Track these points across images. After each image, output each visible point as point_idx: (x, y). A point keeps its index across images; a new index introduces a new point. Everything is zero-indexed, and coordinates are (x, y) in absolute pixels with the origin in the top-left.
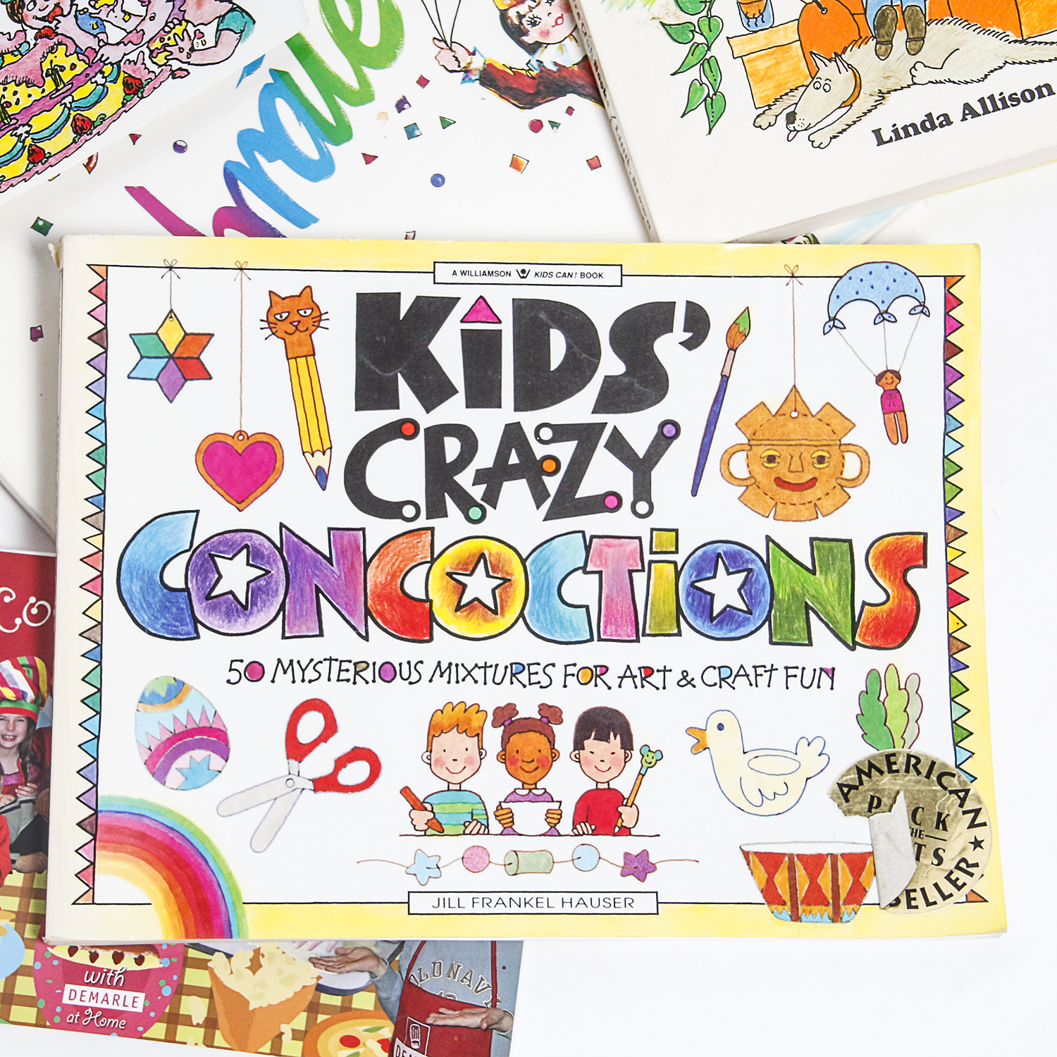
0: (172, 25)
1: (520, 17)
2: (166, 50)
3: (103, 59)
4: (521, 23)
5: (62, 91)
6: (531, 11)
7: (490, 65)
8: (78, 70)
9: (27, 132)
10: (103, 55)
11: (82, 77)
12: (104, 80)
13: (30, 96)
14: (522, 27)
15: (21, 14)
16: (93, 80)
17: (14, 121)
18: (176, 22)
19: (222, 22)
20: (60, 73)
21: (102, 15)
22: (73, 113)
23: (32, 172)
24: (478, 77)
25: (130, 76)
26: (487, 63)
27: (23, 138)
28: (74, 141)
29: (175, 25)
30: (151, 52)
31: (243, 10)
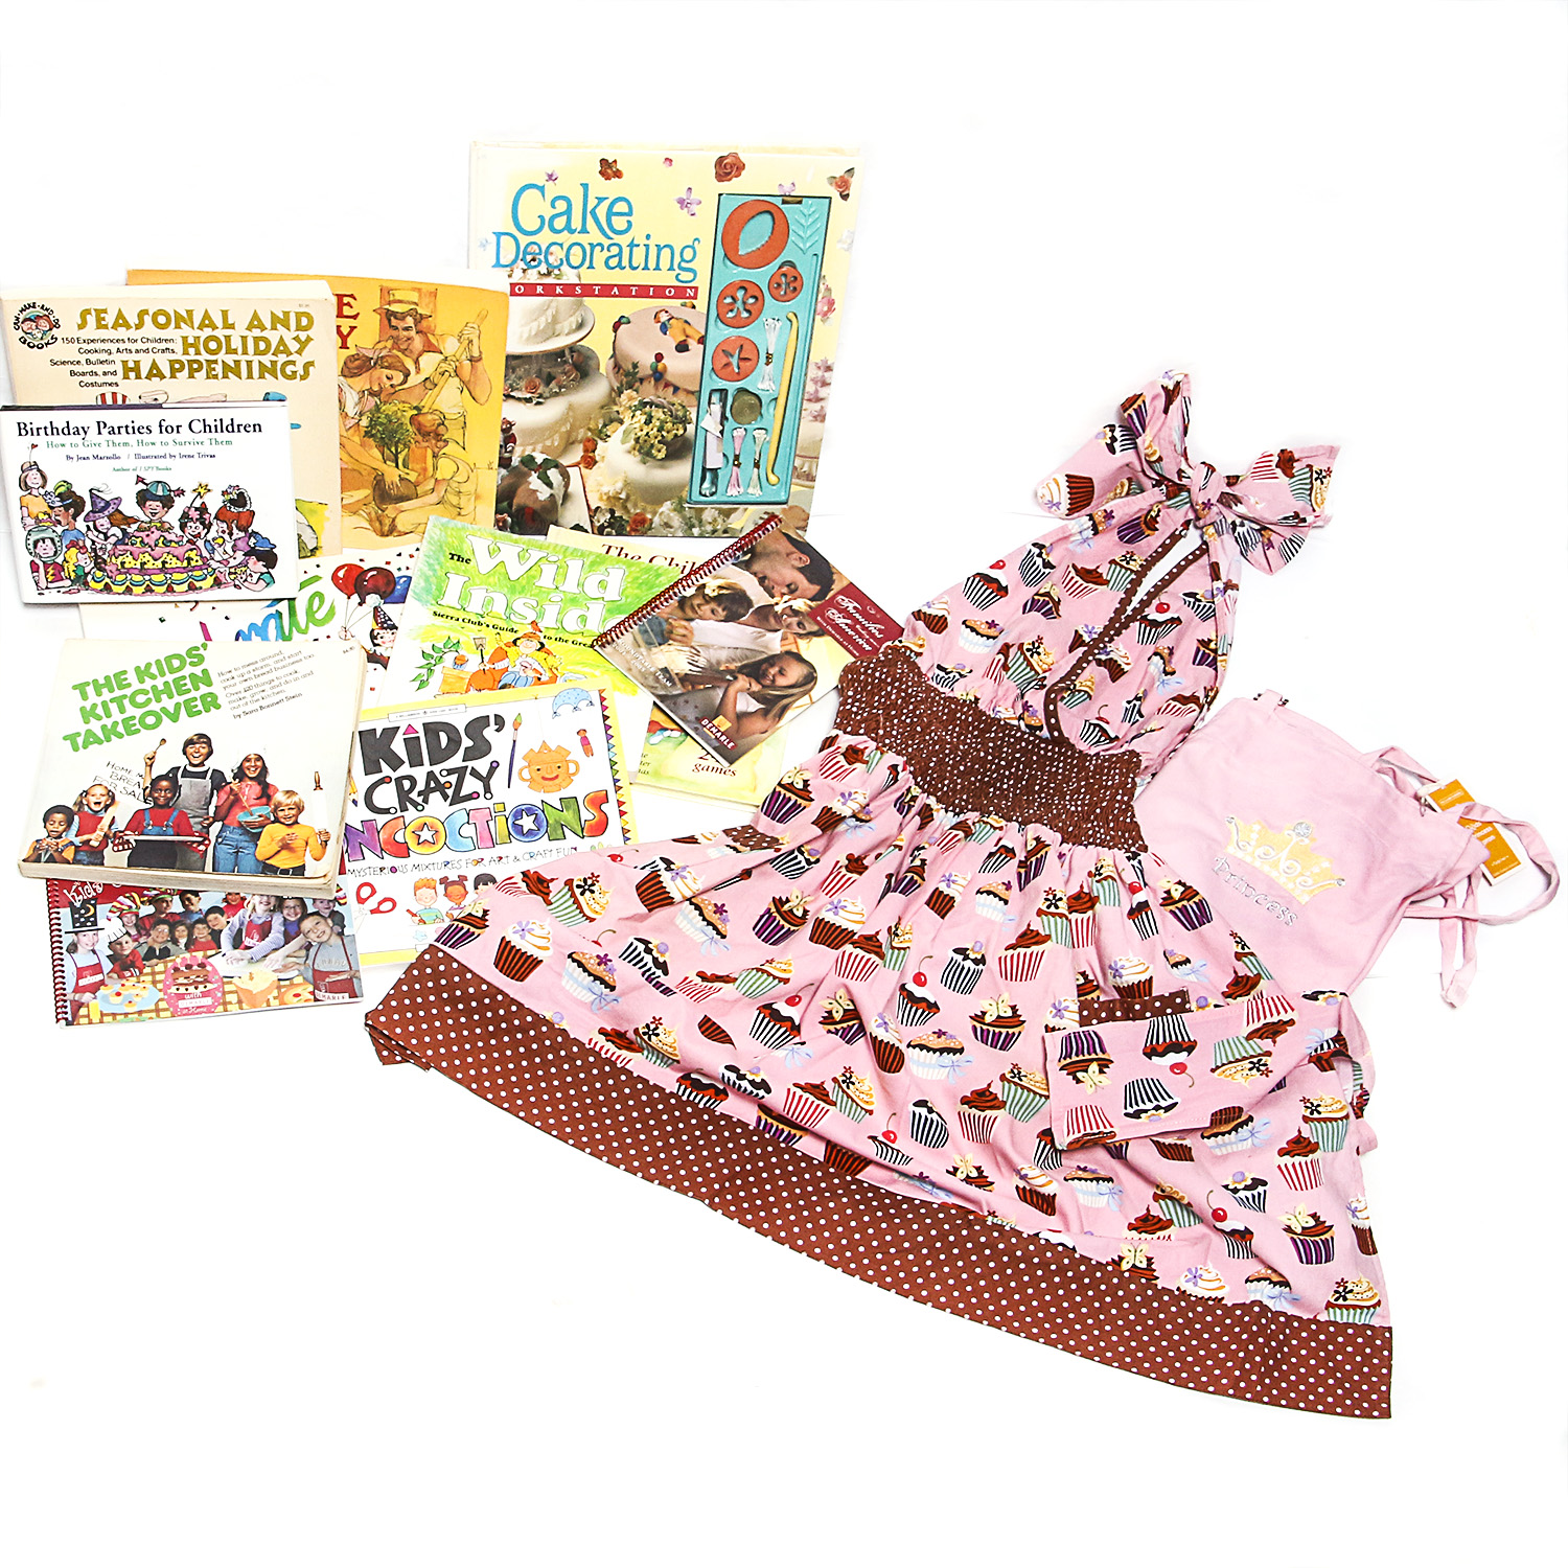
0: (241, 566)
1: (378, 634)
2: (235, 574)
4: (377, 637)
5: (189, 569)
6: (384, 634)
8: (198, 564)
9: (170, 578)
10: (210, 563)
11: (199, 567)
12: (207, 573)
13: (176, 564)
15: (185, 529)
16: (203, 571)
17: (166, 570)
18: (243, 565)
19: (262, 575)
20: (191, 561)
21: (216, 547)
22: (190, 580)
23: (166, 594)
25: (218, 577)
30: (230, 572)
31: (271, 575)
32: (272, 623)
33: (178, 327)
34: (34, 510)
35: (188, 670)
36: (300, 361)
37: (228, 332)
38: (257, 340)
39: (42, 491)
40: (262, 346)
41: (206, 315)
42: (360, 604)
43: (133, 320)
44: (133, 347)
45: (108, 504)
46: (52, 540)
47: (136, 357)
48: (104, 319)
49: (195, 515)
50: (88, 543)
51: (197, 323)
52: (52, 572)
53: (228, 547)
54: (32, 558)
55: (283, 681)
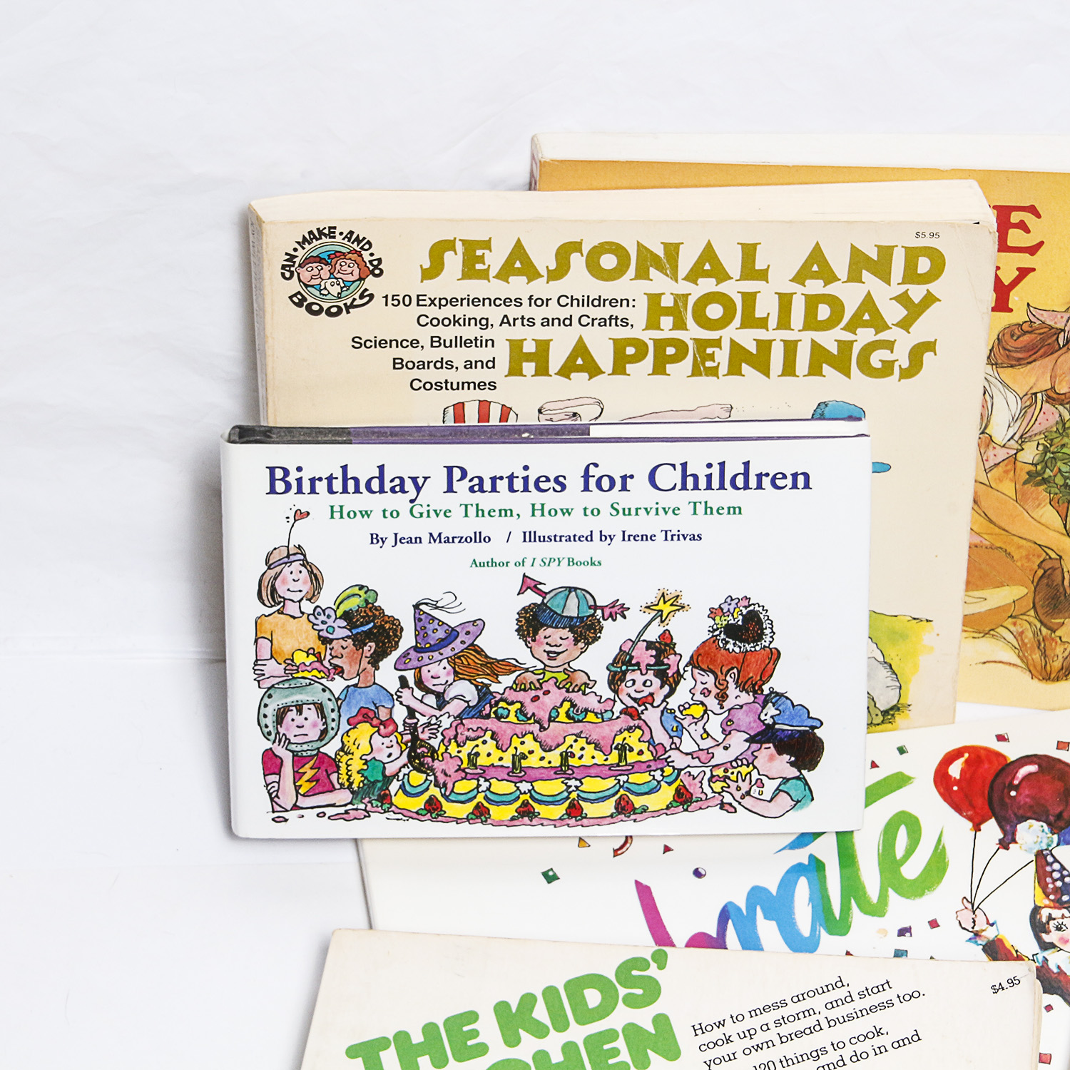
0: (740, 763)
1: (1050, 918)
2: (725, 781)
3: (669, 760)
4: (1048, 923)
5: (622, 769)
6: (1063, 918)
7: (1000, 941)
8: (643, 758)
9: (577, 787)
10: (670, 757)
11: (644, 766)
12: (661, 778)
13: (593, 757)
14: (1047, 926)
15: (619, 686)
16: (652, 773)
17: (570, 772)
18: (745, 762)
19: (784, 783)
20: (627, 752)
21: (685, 723)
22: (622, 792)
23: (564, 823)
24: (984, 943)
25: (684, 786)
26: (998, 937)
27: (571, 790)
28: (612, 816)
29: (742, 764)
30: (712, 776)
31: (806, 784)
32: (802, 888)
33: (642, 274)
34: (286, 644)
35: (621, 1017)
36: (904, 342)
37: (750, 286)
38: (812, 302)
39: (308, 607)
40: (824, 312)
41: (709, 253)
42: (1004, 845)
43: (544, 259)
44: (538, 313)
45: (452, 634)
46: (320, 708)
47: (540, 332)
48: (481, 259)
49: (646, 657)
50: (400, 714)
51: (685, 265)
52: (310, 774)
53: (714, 725)
54: (268, 745)
55: (847, 1052)
